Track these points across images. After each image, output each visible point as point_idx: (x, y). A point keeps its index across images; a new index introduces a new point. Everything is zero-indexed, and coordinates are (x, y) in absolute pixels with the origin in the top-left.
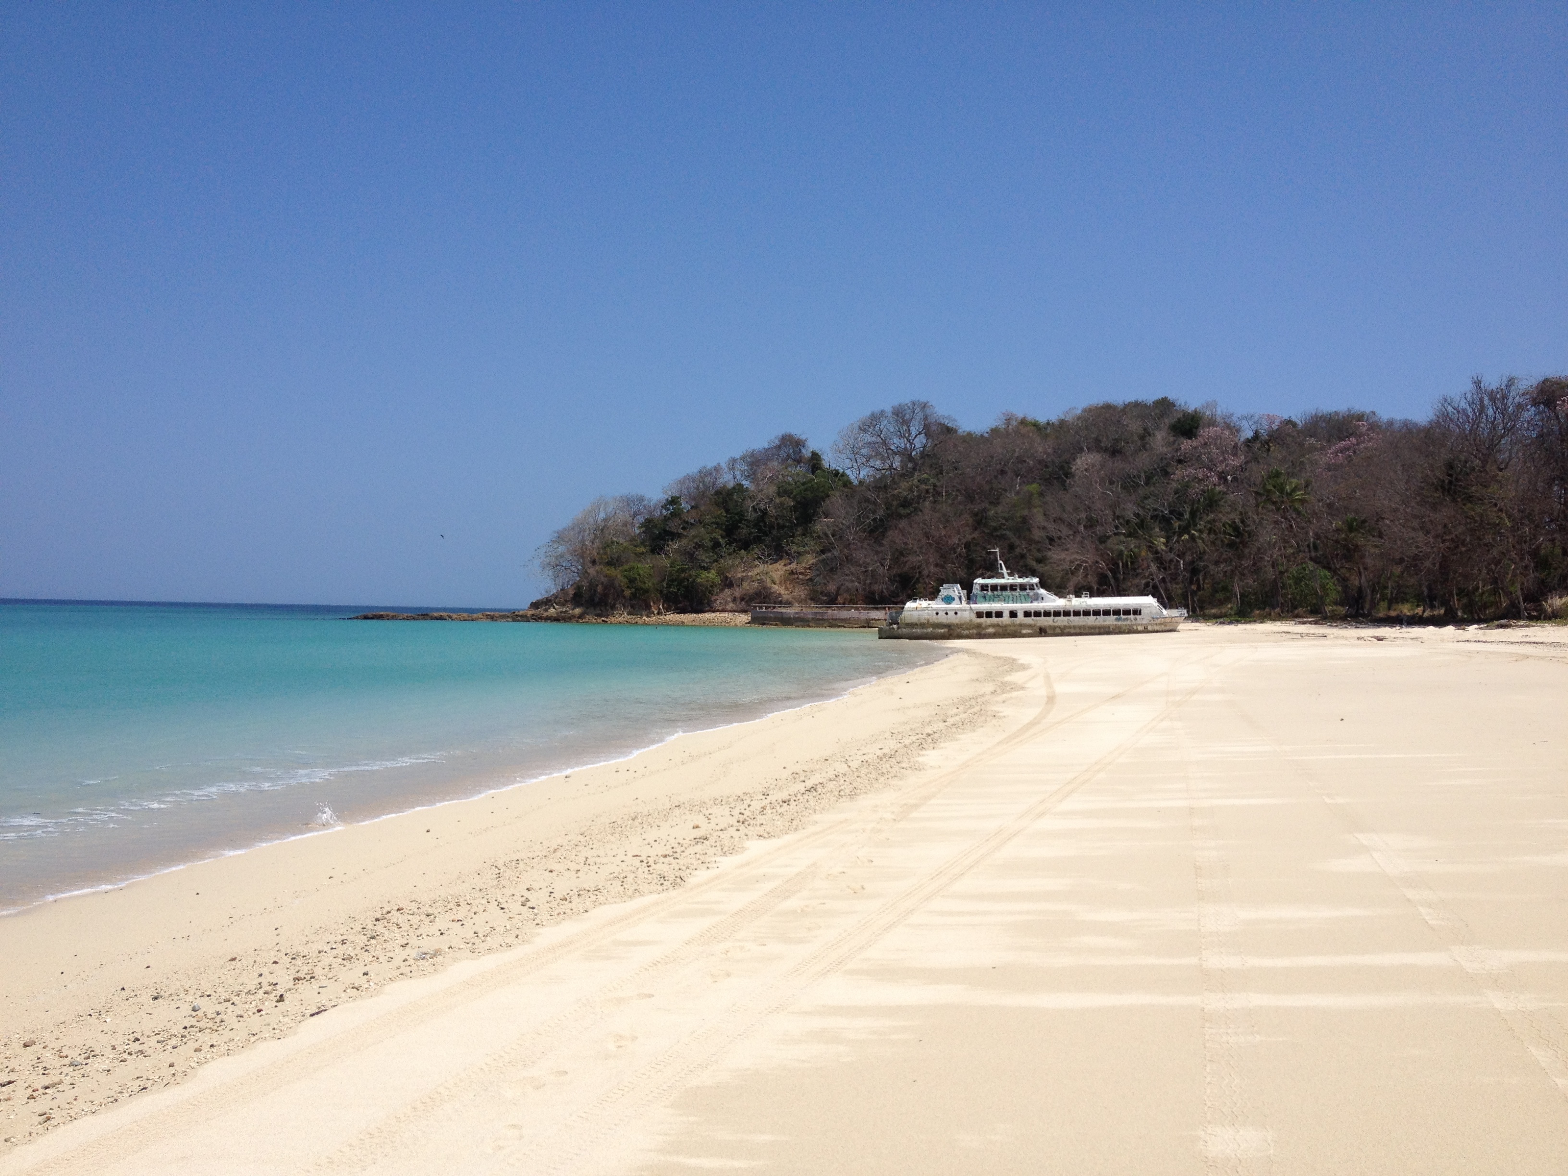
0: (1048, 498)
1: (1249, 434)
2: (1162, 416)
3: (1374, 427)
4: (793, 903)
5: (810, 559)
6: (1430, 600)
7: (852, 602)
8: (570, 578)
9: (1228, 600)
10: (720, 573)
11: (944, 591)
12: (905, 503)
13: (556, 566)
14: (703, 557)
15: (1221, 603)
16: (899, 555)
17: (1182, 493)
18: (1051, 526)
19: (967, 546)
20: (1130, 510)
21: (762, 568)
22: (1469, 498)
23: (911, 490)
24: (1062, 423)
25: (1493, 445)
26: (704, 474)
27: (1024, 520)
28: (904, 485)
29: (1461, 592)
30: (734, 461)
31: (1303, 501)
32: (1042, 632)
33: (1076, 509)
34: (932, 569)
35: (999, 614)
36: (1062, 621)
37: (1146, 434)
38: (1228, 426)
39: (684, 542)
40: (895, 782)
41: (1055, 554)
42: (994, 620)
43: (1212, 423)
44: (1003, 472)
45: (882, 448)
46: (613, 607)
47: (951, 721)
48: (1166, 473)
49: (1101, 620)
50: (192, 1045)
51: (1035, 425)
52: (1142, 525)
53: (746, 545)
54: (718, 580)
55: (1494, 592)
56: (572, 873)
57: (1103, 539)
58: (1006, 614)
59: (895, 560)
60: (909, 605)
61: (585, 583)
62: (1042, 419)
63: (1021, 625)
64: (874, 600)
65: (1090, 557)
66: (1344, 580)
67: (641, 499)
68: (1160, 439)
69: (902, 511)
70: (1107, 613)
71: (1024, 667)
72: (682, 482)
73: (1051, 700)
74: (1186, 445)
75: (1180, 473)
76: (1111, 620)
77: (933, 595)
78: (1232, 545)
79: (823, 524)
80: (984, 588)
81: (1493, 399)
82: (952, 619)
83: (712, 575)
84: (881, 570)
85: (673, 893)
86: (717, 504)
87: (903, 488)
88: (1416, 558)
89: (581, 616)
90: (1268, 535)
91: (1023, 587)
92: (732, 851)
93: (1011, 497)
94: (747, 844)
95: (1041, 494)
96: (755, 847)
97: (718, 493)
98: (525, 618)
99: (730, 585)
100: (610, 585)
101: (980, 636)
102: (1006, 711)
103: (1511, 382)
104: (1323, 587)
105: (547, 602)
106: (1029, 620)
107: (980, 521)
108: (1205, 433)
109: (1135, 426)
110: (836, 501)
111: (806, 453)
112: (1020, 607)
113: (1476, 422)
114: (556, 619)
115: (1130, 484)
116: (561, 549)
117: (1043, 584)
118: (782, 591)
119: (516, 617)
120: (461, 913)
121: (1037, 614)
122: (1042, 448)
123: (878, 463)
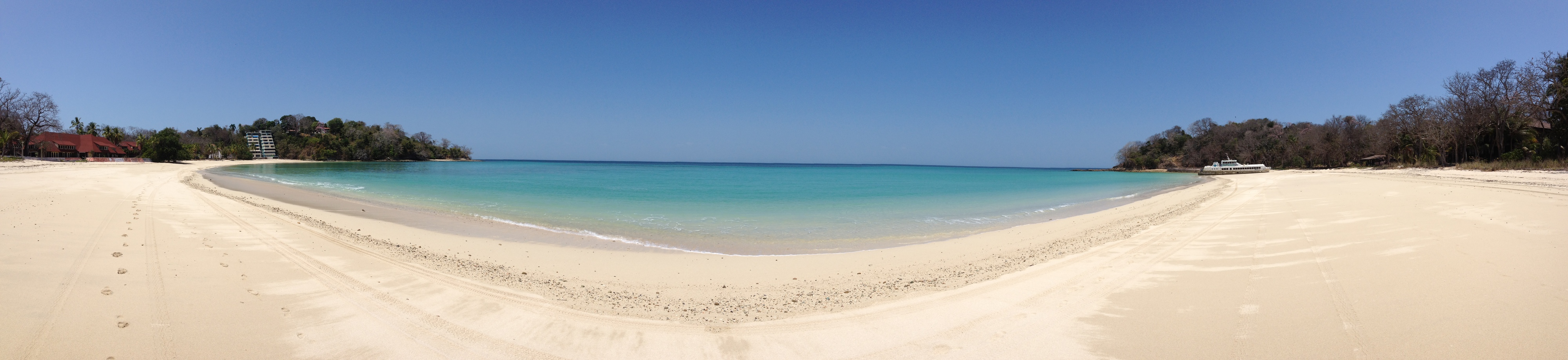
0: (1239, 141)
1: (1285, 127)
2: (1265, 122)
3: (1312, 125)
5: (1182, 156)
7: (1192, 166)
8: (1123, 161)
9: (1280, 165)
10: (1160, 159)
11: (1214, 164)
12: (1205, 142)
13: (1119, 158)
14: (1156, 156)
15: (1279, 166)
16: (1203, 155)
17: (1270, 140)
18: (1240, 148)
19: (1220, 153)
20: (1258, 144)
21: (1170, 158)
22: (1332, 141)
23: (1206, 139)
24: (1242, 123)
25: (1337, 130)
26: (1156, 135)
27: (1234, 147)
29: (1331, 162)
30: (1163, 132)
31: (1297, 142)
32: (1238, 173)
33: (1246, 144)
34: (1212, 158)
35: (1227, 169)
36: (1242, 170)
37: (1262, 127)
38: (1280, 125)
39: (1151, 152)
41: (1241, 155)
42: (1226, 170)
43: (1276, 124)
44: (1228, 135)
45: (1199, 130)
46: (1133, 168)
48: (1266, 136)
49: (1251, 170)
51: (1236, 124)
52: (1261, 147)
53: (1166, 153)
54: (1159, 161)
55: (1337, 161)
57: (1252, 151)
58: (1229, 169)
59: (1202, 156)
60: (1205, 167)
61: (1127, 162)
62: (1238, 123)
63: (1232, 171)
64: (1197, 166)
65: (1249, 155)
66: (1306, 159)
67: (1140, 142)
68: (1265, 127)
69: (1204, 144)
70: (1253, 168)
71: (1232, 181)
72: (1151, 138)
74: (1271, 129)
75: (1269, 136)
76: (1254, 170)
77: (1211, 165)
78: (1281, 152)
79: (1185, 148)
80: (1224, 163)
81: (1337, 120)
82: (1216, 170)
83: (1158, 160)
84: (1199, 159)
86: (1159, 143)
87: (1204, 139)
88: (1321, 154)
89: (1126, 170)
90: (1289, 150)
91: (1233, 162)
93: (1230, 141)
95: (1238, 140)
97: (1159, 140)
99: (1162, 163)
100: (1132, 163)
101: (1223, 174)
102: (1227, 193)
103: (1340, 116)
104: (1301, 161)
105: (1116, 167)
106: (1234, 170)
107: (1223, 147)
108: (1275, 126)
109: (1259, 125)
110: (1188, 142)
111: (1181, 131)
112: (1232, 167)
113: (1333, 125)
114: (1119, 171)
115: (1258, 138)
116: (1120, 154)
117: (1238, 162)
118: (1175, 164)
119: (1109, 170)
121: (1236, 169)
122: (1238, 129)
123: (1199, 133)
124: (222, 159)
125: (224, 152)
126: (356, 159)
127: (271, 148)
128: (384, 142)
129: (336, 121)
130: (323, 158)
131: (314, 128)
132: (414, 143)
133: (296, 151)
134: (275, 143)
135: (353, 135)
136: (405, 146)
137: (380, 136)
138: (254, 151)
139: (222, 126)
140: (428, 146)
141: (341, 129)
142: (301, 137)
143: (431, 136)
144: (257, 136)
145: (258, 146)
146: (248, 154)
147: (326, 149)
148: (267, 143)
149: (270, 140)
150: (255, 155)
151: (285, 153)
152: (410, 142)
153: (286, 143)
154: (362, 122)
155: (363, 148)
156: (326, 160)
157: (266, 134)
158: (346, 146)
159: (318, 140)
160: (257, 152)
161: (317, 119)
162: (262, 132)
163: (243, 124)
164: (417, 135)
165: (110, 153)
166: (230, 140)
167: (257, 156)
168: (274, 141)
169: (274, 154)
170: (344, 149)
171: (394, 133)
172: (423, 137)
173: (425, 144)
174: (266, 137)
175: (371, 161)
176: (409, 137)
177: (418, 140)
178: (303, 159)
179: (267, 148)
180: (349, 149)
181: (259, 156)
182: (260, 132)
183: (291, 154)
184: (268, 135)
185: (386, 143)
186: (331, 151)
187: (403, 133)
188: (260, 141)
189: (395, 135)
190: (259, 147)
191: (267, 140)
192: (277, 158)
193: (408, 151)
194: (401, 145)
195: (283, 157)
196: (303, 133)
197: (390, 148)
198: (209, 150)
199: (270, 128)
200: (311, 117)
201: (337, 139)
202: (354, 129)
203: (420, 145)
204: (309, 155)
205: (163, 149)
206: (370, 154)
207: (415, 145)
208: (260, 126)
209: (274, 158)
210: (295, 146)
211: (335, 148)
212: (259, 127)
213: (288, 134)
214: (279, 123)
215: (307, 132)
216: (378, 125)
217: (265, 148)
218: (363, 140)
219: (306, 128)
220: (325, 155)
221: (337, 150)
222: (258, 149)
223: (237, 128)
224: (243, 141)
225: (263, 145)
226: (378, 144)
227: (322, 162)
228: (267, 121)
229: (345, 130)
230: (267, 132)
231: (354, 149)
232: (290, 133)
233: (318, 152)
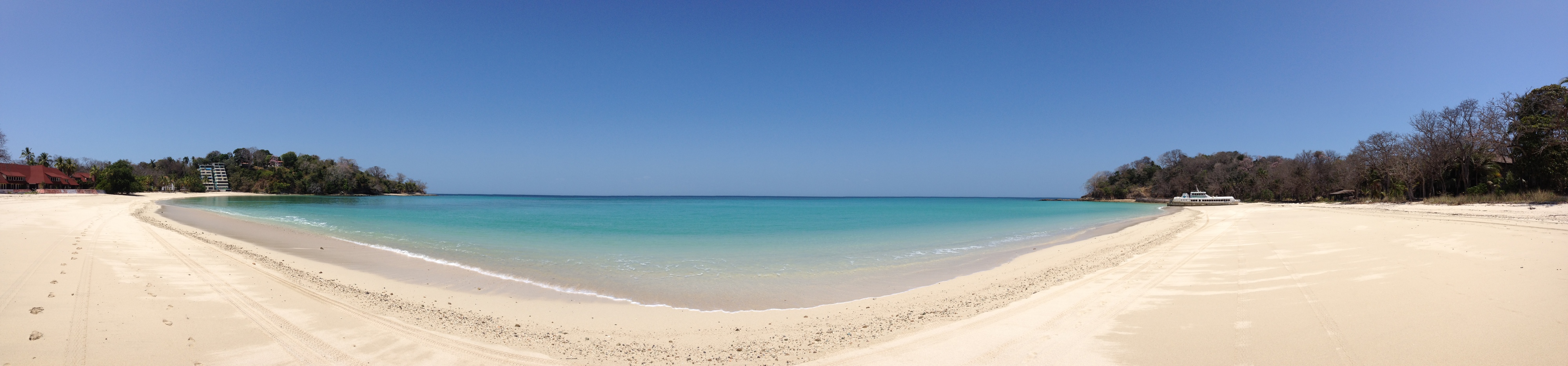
0: (1208, 173)
1: (1255, 160)
2: (1235, 155)
3: (1282, 159)
4: (1145, 270)
5: (1151, 187)
6: (1293, 197)
7: (1161, 197)
8: (1091, 191)
9: (1249, 197)
10: (1128, 189)
11: (1183, 195)
12: (1174, 174)
13: (1088, 188)
14: (1124, 186)
15: (1248, 198)
16: (1173, 186)
17: (1240, 172)
18: (1209, 180)
19: (1189, 184)
20: (1228, 176)
21: (1139, 188)
22: (1302, 176)
23: (1176, 170)
24: (1212, 156)
25: (1307, 165)
26: (1125, 166)
27: (1203, 178)
28: (1174, 169)
29: (1300, 196)
30: (1132, 163)
31: (1266, 175)
32: (1206, 205)
33: (1215, 176)
34: (1181, 189)
35: (1196, 200)
36: (1211, 202)
37: (1231, 159)
38: (1250, 158)
39: (1119, 182)
40: (1170, 241)
41: (1210, 186)
42: (1195, 202)
43: (1246, 157)
44: (1198, 167)
45: (1169, 160)
46: (1101, 198)
47: (1184, 226)
48: (1236, 168)
49: (1220, 202)
50: (1008, 298)
51: (1206, 156)
52: (1230, 180)
53: (1135, 183)
54: (1128, 191)
55: (1307, 196)
56: (1092, 262)
57: (1221, 183)
58: (1198, 200)
59: (1172, 187)
60: (1175, 198)
61: (1095, 192)
62: (1207, 155)
63: (1202, 203)
64: (1166, 197)
65: (1218, 187)
66: (1275, 193)
67: (1108, 172)
68: (1235, 160)
69: (1174, 175)
70: (1222, 200)
71: (1202, 213)
72: (1119, 168)
73: (1208, 221)
74: (1241, 162)
75: (1239, 168)
76: (1223, 202)
77: (1181, 196)
78: (1250, 185)
79: (1154, 178)
80: (1193, 194)
81: (1307, 155)
82: (1185, 201)
83: (1126, 190)
84: (1168, 189)
85: (1116, 267)
86: (1128, 173)
87: (1174, 170)
88: (1291, 188)
89: (1094, 200)
90: (1259, 182)
91: (1202, 194)
92: (1130, 257)
93: (1200, 172)
94: (1134, 256)
95: (1207, 172)
96: (1136, 256)
97: (1128, 170)
98: (1080, 200)
99: (1131, 193)
100: (1101, 192)
101: (1192, 206)
102: (1197, 223)
103: (1310, 151)
104: (1270, 195)
105: (1086, 196)
106: (1203, 202)
107: (1192, 178)
108: (1245, 159)
109: (1229, 157)
110: (1157, 173)
111: (1150, 161)
112: (1202, 199)
113: (1303, 160)
114: (1088, 201)
115: (1228, 170)
116: (1089, 184)
117: (1207, 194)
118: (1144, 194)
119: (1078, 200)
120: (1067, 270)
121: (1205, 200)
122: (1207, 161)
123: (1168, 164)
124: (175, 191)
125: (177, 184)
126: (310, 193)
127: (224, 181)
128: (337, 176)
129: (290, 155)
130: (276, 191)
131: (268, 161)
132: (368, 178)
133: (249, 184)
134: (228, 176)
135: (307, 169)
136: (359, 180)
137: (334, 170)
138: (207, 183)
139: (175, 158)
140: (382, 181)
141: (295, 163)
142: (254, 170)
143: (385, 170)
144: (210, 168)
145: (211, 178)
146: (201, 187)
147: (279, 182)
148: (220, 176)
149: (223, 173)
150: (208, 187)
151: (238, 185)
152: (363, 177)
153: (239, 175)
154: (316, 156)
155: (317, 182)
156: (280, 193)
157: (219, 166)
158: (299, 179)
159: (272, 173)
160: (209, 185)
161: (271, 153)
162: (215, 165)
163: (196, 157)
164: (371, 170)
165: (62, 184)
166: (183, 172)
167: (209, 188)
168: (226, 173)
169: (227, 187)
170: (297, 182)
171: (348, 167)
172: (377, 172)
173: (379, 179)
174: (219, 170)
175: (325, 195)
176: (363, 171)
177: (373, 174)
178: (256, 192)
179: (220, 181)
180: (303, 182)
181: (212, 188)
182: (213, 164)
183: (244, 187)
184: (221, 167)
185: (340, 178)
186: (285, 185)
187: (357, 167)
188: (213, 174)
189: (349, 169)
190: (212, 180)
191: (220, 173)
192: (230, 191)
193: (362, 185)
194: (354, 179)
195: (236, 190)
196: (256, 166)
197: (344, 182)
198: (162, 183)
199: (223, 161)
200: (265, 150)
201: (291, 172)
202: (308, 163)
203: (374, 180)
204: (262, 188)
205: (117, 181)
206: (324, 188)
207: (369, 179)
208: (213, 158)
209: (227, 191)
210: (248, 179)
211: (288, 181)
212: (212, 160)
213: (242, 167)
214: (232, 156)
215: (260, 165)
216: (332, 159)
217: (217, 181)
218: (317, 174)
219: (259, 161)
220: (279, 188)
221: (290, 183)
222: (211, 182)
223: (191, 161)
224: (196, 173)
225: (215, 178)
226: (332, 179)
227: (275, 195)
228: (220, 154)
229: (299, 164)
230: (220, 164)
231: (307, 182)
232: (243, 166)
233: (271, 186)
